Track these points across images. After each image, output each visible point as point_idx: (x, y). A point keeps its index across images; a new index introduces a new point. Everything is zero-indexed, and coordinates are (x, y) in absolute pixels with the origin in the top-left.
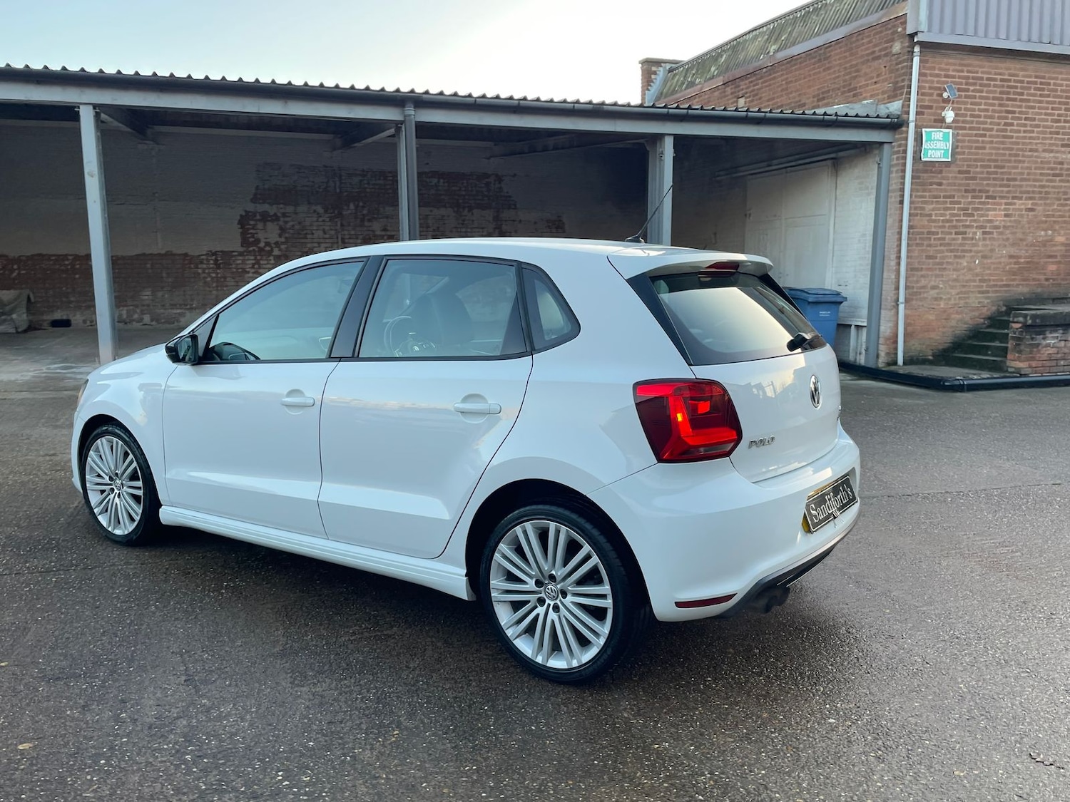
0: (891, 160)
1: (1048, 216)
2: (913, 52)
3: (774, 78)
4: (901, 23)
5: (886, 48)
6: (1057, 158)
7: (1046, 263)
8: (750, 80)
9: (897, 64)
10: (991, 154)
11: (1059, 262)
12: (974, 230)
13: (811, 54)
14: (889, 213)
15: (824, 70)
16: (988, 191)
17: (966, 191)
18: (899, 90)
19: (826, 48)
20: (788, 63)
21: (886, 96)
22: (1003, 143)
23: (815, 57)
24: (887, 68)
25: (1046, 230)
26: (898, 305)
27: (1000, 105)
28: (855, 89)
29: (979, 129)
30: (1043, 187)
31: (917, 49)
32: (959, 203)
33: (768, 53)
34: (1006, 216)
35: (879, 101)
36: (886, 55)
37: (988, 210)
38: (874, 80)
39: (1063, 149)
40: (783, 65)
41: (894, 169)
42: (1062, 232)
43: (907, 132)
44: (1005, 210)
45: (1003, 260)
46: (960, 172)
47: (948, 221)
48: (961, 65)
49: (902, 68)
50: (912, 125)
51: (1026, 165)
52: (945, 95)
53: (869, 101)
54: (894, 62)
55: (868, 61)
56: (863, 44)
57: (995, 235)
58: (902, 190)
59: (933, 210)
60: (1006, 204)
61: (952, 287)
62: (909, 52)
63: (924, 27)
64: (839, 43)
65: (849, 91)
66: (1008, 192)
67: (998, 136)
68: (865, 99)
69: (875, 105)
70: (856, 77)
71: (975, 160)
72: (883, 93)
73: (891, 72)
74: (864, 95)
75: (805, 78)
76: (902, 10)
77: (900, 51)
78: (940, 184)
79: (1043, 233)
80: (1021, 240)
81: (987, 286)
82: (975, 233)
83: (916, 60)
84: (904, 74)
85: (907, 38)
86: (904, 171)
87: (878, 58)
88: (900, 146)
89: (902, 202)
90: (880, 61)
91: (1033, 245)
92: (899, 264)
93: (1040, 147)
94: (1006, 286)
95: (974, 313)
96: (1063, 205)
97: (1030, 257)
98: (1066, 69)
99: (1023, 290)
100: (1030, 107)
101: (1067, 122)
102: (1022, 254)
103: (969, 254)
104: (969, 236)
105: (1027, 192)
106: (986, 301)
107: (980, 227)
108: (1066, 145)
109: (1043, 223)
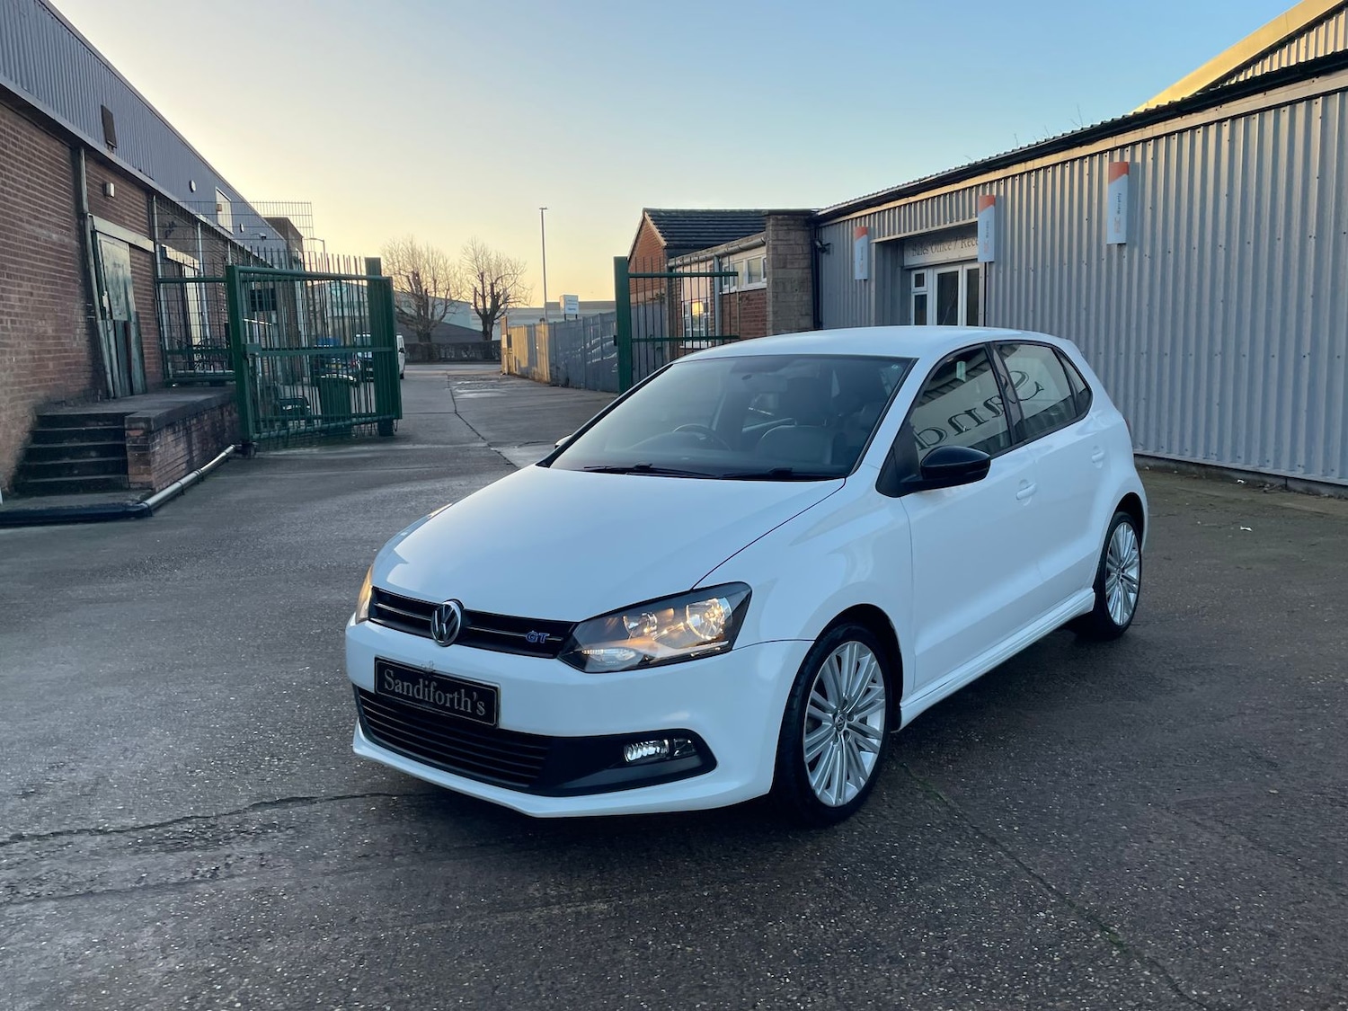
1: (40, 302)
6: (34, 231)
12: (6, 317)
25: (41, 320)
30: (32, 266)
34: (20, 300)
37: (10, 292)
39: (36, 222)
42: (49, 322)
44: (18, 293)
45: (26, 356)
51: (20, 237)
60: (18, 285)
61: (6, 393)
66: (17, 270)
79: (40, 323)
80: (32, 331)
81: (24, 390)
82: (7, 323)
91: (37, 338)
93: (25, 217)
94: (33, 389)
95: (23, 426)
96: (45, 289)
97: (39, 353)
98: (25, 124)
99: (41, 393)
100: (12, 165)
101: (34, 189)
102: (34, 348)
103: (8, 349)
104: (5, 325)
105: (26, 272)
106: (26, 410)
107: (9, 314)
108: (36, 218)
109: (38, 310)
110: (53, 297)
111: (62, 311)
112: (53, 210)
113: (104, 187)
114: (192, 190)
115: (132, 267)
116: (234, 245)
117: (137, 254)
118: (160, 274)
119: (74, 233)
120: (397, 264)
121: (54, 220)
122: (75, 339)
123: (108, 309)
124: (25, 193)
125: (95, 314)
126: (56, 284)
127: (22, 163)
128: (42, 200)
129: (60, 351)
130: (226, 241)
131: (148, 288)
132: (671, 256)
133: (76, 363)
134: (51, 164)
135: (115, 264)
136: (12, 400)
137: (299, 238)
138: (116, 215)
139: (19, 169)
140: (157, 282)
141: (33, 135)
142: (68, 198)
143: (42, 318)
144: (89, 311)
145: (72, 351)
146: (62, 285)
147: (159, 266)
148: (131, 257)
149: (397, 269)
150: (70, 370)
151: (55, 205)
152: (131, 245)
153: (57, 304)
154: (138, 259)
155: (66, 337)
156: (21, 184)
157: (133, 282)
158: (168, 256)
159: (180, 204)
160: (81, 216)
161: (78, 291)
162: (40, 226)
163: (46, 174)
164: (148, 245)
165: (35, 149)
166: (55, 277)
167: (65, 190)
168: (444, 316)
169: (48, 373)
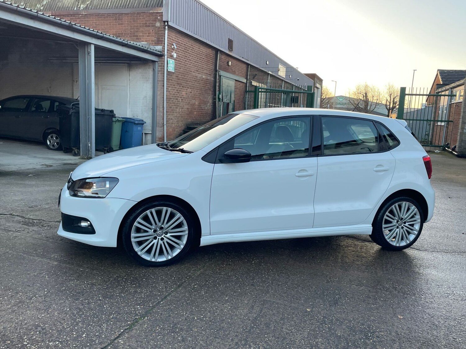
0: (159, 69)
1: (194, 95)
2: (165, 28)
3: (88, 21)
4: (159, 15)
5: (152, 23)
6: (195, 75)
7: (194, 111)
8: (71, 18)
9: (158, 31)
10: (183, 71)
11: (196, 111)
12: (179, 98)
13: (110, 15)
14: (158, 89)
15: (119, 24)
16: (182, 84)
17: (178, 84)
18: (160, 41)
19: (119, 15)
20: (96, 16)
21: (154, 42)
22: (185, 67)
23: (113, 17)
24: (153, 31)
25: (194, 100)
26: (164, 125)
27: (184, 54)
28: (137, 36)
29: (179, 61)
30: (193, 84)
31: (167, 27)
32: (176, 88)
33: (80, 7)
34: (186, 94)
35: (150, 44)
36: (153, 26)
37: (182, 91)
38: (148, 35)
39: (197, 72)
40: (93, 16)
41: (160, 73)
42: (197, 101)
43: (164, 58)
44: (186, 92)
45: (185, 110)
46: (176, 76)
47: (174, 94)
48: (176, 36)
49: (161, 33)
50: (166, 57)
51: (190, 76)
52: (172, 46)
53: (145, 43)
54: (157, 30)
55: (143, 26)
56: (140, 19)
57: (184, 101)
58: (164, 81)
59: (171, 90)
60: (186, 90)
61: (175, 119)
62: (164, 28)
63: (169, 20)
64: (128, 15)
65: (134, 36)
66: (186, 85)
67: (184, 65)
68: (143, 41)
69: (148, 45)
70: (137, 31)
71: (180, 73)
72: (152, 41)
73: (155, 33)
74: (142, 40)
75: (107, 25)
76: (160, 11)
77: (159, 26)
78: (172, 80)
79: (193, 101)
80: (189, 103)
81: (183, 119)
82: (180, 100)
83: (166, 32)
84: (162, 36)
85: (163, 22)
86: (164, 74)
87: (149, 26)
88: (162, 64)
89: (163, 86)
90: (150, 28)
91: (191, 105)
92: (163, 110)
93: (193, 71)
94: (187, 119)
95: (180, 129)
96: (197, 92)
97: (191, 109)
98: (197, 44)
99: (190, 120)
100: (190, 56)
101: (197, 63)
102: (189, 108)
103: (179, 107)
104: (179, 100)
105: (190, 86)
106: (183, 124)
107: (181, 97)
108: (197, 71)
109: (193, 97)
110: (200, 94)
111: (203, 98)
112: (204, 69)
113: (228, 62)
114: (267, 64)
115: (235, 87)
116: (285, 81)
117: (239, 83)
118: (248, 89)
119: (212, 76)
120: (359, 90)
121: (204, 72)
122: (207, 106)
123: (221, 99)
124: (194, 64)
125: (216, 100)
126: (202, 90)
127: (194, 55)
128: (201, 66)
129: (200, 109)
130: (283, 80)
131: (243, 94)
132: (438, 88)
133: (206, 114)
134: (206, 55)
135: (228, 86)
136: (177, 121)
137: (321, 81)
138: (232, 71)
139: (192, 57)
140: (246, 92)
141: (200, 47)
142: (212, 66)
143: (195, 99)
144: (215, 99)
145: (205, 110)
146: (204, 91)
147: (248, 87)
148: (235, 83)
149: (359, 92)
150: (203, 115)
151: (206, 68)
152: (235, 80)
153: (201, 96)
154: (239, 85)
155: (203, 106)
156: (193, 61)
157: (235, 91)
158: (253, 84)
159: (260, 68)
160: (216, 71)
161: (211, 93)
162: (198, 73)
163: (204, 59)
164: (245, 81)
165: (200, 51)
166: (202, 88)
167: (211, 63)
168: (374, 109)
169: (194, 115)
